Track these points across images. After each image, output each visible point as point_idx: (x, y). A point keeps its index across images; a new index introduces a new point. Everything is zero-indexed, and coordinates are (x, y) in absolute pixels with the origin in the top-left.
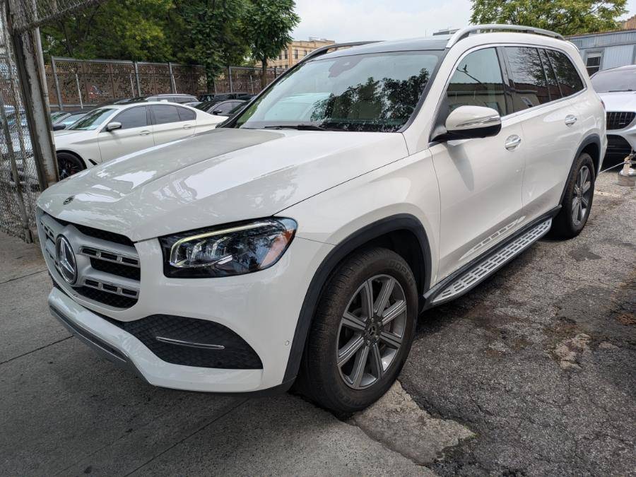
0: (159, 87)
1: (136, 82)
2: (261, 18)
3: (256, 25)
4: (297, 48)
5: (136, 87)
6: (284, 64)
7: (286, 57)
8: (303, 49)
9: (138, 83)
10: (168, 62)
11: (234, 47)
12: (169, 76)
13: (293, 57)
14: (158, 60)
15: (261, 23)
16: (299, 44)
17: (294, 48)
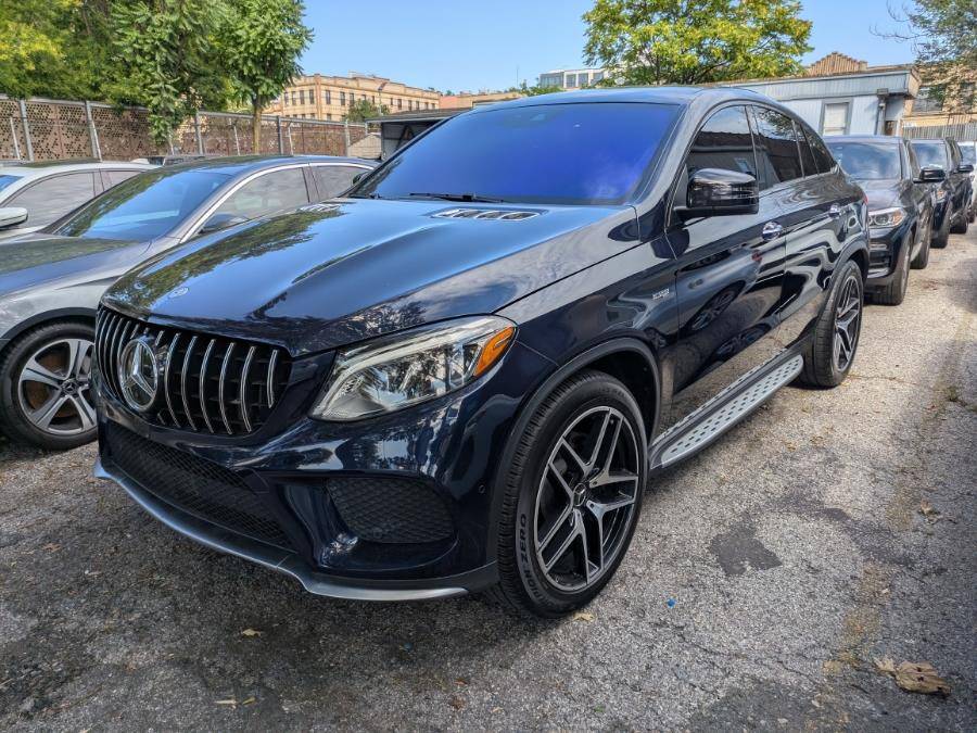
0: (68, 141)
1: (23, 132)
2: (248, 33)
3: (240, 44)
4: (331, 88)
5: (23, 141)
6: (307, 111)
7: (312, 102)
8: (339, 89)
9: (27, 133)
10: (83, 100)
11: (202, 79)
12: (86, 124)
13: (324, 101)
14: (61, 96)
15: (250, 42)
16: (332, 82)
17: (323, 87)
